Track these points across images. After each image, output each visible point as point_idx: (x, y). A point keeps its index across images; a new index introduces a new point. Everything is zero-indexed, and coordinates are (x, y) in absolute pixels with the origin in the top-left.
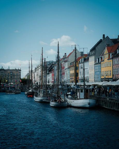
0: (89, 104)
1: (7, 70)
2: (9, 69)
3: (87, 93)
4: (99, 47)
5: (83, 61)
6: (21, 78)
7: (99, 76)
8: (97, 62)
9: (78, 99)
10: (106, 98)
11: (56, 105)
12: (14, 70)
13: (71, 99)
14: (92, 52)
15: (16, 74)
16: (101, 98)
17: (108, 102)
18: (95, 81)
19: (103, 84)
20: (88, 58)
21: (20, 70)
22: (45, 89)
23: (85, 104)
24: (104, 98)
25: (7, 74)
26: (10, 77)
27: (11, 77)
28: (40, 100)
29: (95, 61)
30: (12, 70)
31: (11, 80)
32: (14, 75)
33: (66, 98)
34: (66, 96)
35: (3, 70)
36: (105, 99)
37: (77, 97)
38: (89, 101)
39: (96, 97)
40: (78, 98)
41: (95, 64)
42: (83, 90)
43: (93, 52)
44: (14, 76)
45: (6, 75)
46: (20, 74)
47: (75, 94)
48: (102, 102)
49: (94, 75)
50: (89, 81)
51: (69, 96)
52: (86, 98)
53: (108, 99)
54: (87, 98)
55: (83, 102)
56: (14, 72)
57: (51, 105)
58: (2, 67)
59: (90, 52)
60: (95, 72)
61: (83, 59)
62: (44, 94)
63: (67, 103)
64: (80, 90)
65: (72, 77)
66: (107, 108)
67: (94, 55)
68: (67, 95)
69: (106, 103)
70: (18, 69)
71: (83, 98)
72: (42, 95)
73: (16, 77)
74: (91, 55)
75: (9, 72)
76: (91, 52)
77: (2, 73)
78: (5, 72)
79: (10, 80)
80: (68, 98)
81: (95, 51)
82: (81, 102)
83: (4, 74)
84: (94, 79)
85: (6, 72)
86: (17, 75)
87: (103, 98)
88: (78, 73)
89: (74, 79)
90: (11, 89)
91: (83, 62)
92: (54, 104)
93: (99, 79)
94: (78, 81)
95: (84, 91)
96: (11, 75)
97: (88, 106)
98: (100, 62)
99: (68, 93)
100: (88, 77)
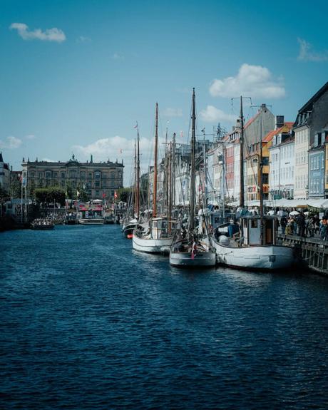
0: (273, 259)
1: (87, 164)
2: (91, 162)
3: (269, 230)
4: (321, 102)
5: (280, 141)
6: (124, 185)
7: (320, 183)
8: (316, 144)
9: (246, 247)
10: (317, 245)
11: (183, 261)
12: (104, 165)
13: (226, 245)
14: (304, 116)
15: (109, 176)
16: (306, 243)
17: (321, 254)
18: (308, 197)
19: (324, 203)
20: (293, 133)
21: (122, 165)
22: (166, 219)
23: (262, 258)
24: (313, 244)
25: (87, 176)
26: (93, 185)
27: (97, 184)
28: (152, 248)
29: (312, 141)
30: (99, 165)
31: (98, 191)
32: (105, 179)
33: (213, 242)
34: (213, 236)
35: (77, 164)
36: (315, 248)
37: (243, 240)
38: (274, 251)
39: (295, 241)
40: (246, 242)
41: (309, 151)
42: (259, 221)
43: (306, 115)
44: (105, 182)
45: (83, 178)
46: (122, 176)
47: (238, 231)
48: (308, 256)
49: (306, 180)
50: (294, 198)
51: (223, 238)
52: (266, 242)
53: (322, 246)
54: (269, 244)
55: (256, 255)
56: (105, 169)
57: (172, 262)
58: (73, 157)
59: (298, 116)
60: (311, 172)
61: (280, 135)
62: (164, 230)
63: (214, 255)
64: (250, 221)
65: (251, 186)
66: (318, 270)
67: (310, 124)
68: (218, 235)
69: (316, 257)
70: (116, 162)
71: (259, 242)
72: (160, 233)
73: (109, 183)
74: (301, 126)
75: (91, 169)
76: (302, 117)
77: (73, 173)
78: (82, 170)
79: (94, 193)
80: (218, 241)
81: (310, 113)
82: (252, 253)
83: (79, 176)
84: (305, 191)
85: (84, 170)
86: (113, 179)
87: (310, 243)
88: (267, 175)
89: (257, 190)
90: (91, 217)
91: (280, 146)
92: (177, 259)
93: (320, 191)
94: (267, 195)
95: (262, 224)
96: (98, 177)
97: (269, 264)
98: (322, 144)
99: (220, 230)
100: (293, 185)
